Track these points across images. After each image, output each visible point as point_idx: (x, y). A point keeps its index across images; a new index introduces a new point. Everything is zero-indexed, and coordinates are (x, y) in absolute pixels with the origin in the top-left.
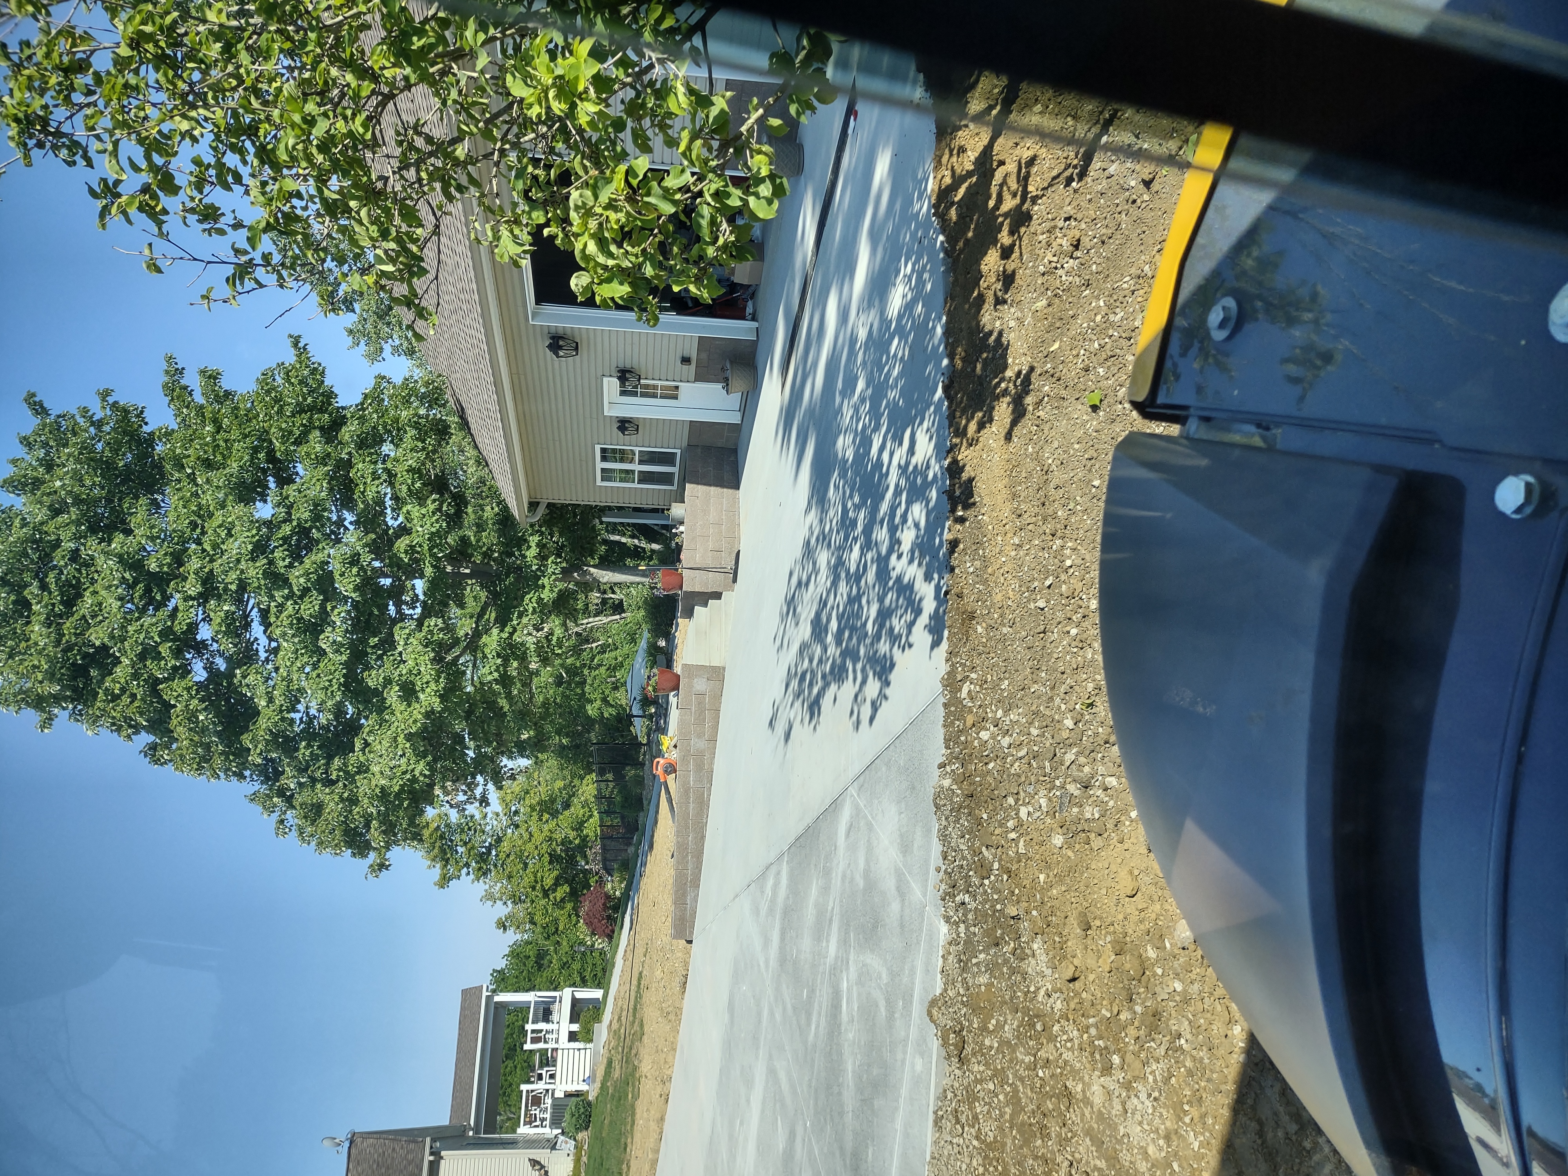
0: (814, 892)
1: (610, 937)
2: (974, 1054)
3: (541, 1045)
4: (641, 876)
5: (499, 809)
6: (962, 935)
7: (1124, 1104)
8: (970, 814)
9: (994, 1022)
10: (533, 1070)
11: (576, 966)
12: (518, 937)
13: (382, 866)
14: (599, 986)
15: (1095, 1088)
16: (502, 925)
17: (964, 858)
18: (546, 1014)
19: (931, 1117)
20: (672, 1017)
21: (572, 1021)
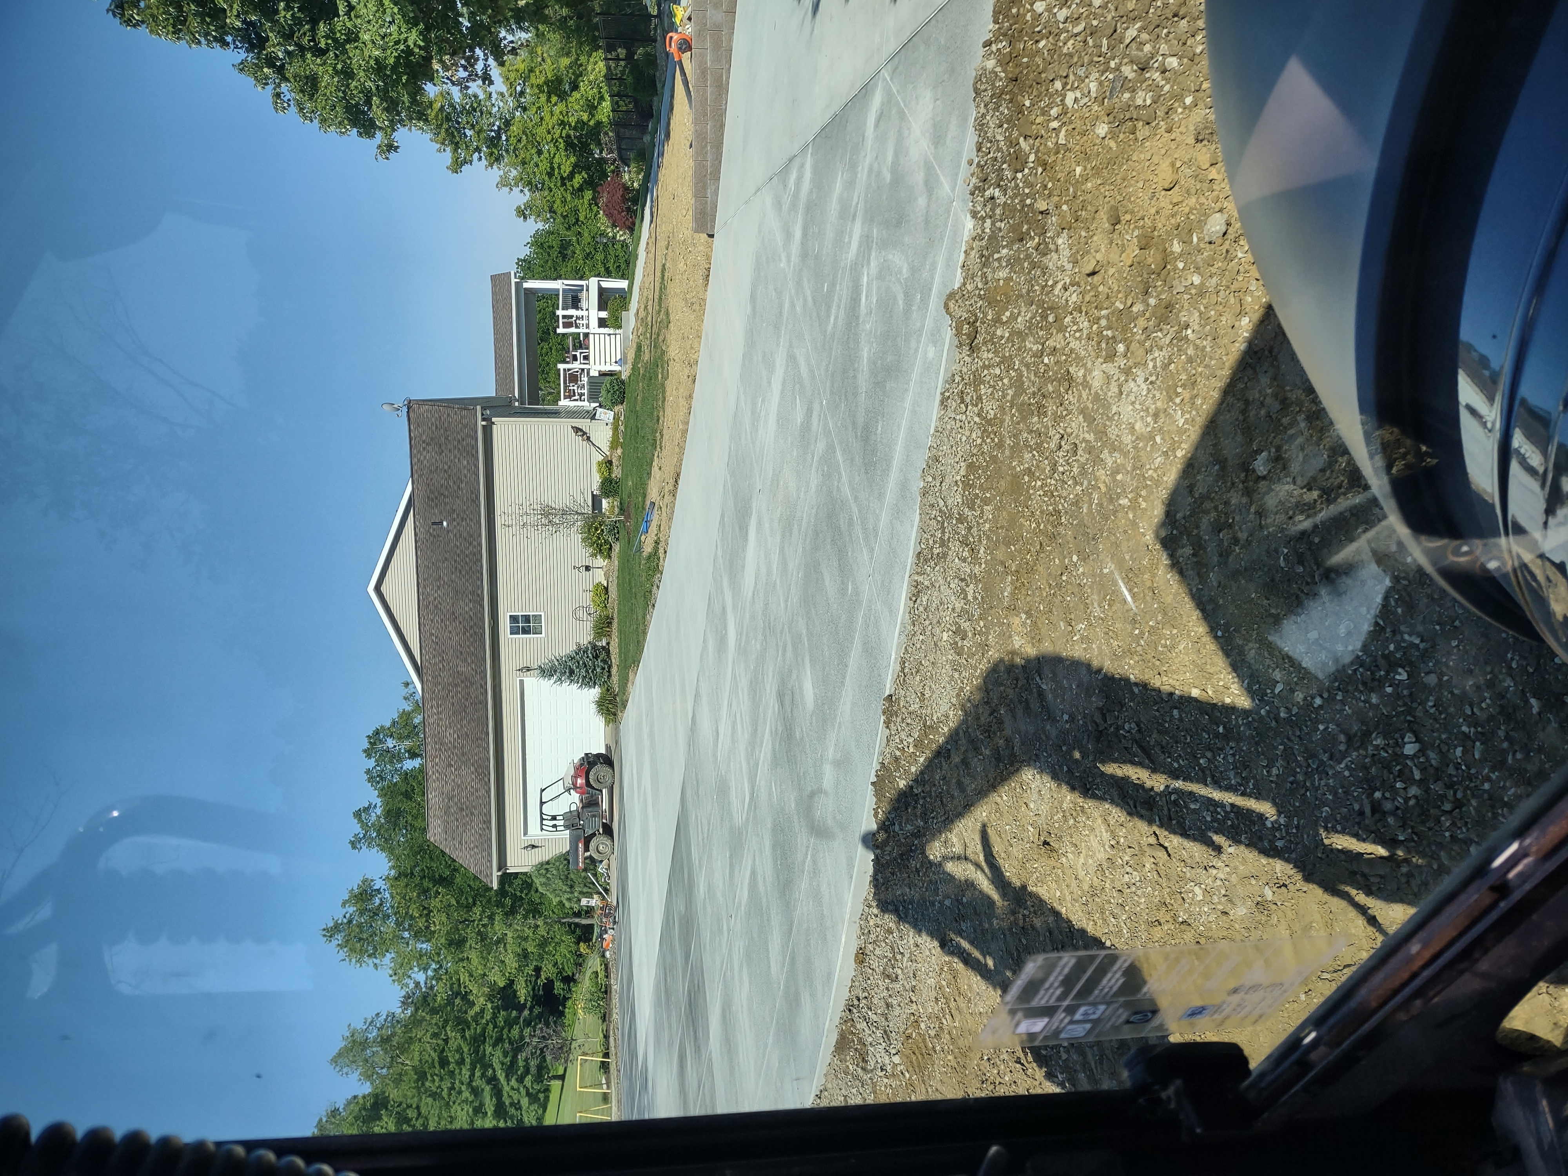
0: (838, 186)
1: (631, 229)
2: (985, 343)
3: (573, 330)
4: (659, 167)
5: (504, 89)
6: (988, 230)
7: (1120, 386)
8: (1011, 101)
9: (1008, 314)
10: (568, 352)
11: (599, 256)
12: (540, 226)
13: (391, 147)
14: (623, 277)
15: (1096, 373)
16: (522, 213)
17: (999, 150)
18: (575, 301)
19: (938, 398)
20: (695, 307)
21: (600, 308)
